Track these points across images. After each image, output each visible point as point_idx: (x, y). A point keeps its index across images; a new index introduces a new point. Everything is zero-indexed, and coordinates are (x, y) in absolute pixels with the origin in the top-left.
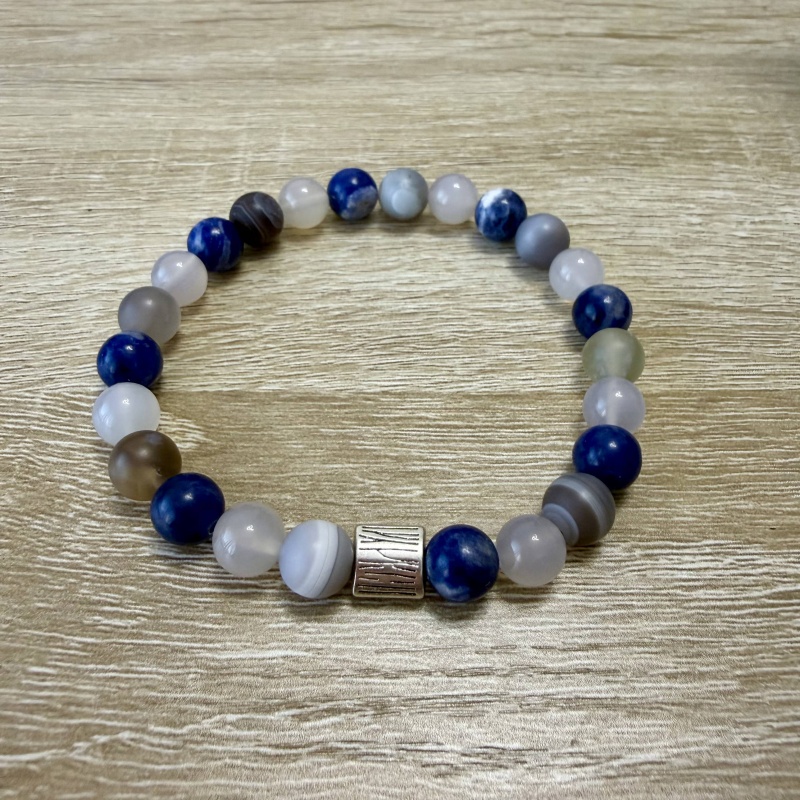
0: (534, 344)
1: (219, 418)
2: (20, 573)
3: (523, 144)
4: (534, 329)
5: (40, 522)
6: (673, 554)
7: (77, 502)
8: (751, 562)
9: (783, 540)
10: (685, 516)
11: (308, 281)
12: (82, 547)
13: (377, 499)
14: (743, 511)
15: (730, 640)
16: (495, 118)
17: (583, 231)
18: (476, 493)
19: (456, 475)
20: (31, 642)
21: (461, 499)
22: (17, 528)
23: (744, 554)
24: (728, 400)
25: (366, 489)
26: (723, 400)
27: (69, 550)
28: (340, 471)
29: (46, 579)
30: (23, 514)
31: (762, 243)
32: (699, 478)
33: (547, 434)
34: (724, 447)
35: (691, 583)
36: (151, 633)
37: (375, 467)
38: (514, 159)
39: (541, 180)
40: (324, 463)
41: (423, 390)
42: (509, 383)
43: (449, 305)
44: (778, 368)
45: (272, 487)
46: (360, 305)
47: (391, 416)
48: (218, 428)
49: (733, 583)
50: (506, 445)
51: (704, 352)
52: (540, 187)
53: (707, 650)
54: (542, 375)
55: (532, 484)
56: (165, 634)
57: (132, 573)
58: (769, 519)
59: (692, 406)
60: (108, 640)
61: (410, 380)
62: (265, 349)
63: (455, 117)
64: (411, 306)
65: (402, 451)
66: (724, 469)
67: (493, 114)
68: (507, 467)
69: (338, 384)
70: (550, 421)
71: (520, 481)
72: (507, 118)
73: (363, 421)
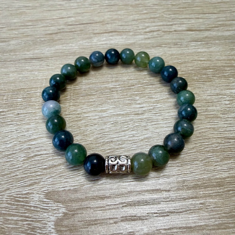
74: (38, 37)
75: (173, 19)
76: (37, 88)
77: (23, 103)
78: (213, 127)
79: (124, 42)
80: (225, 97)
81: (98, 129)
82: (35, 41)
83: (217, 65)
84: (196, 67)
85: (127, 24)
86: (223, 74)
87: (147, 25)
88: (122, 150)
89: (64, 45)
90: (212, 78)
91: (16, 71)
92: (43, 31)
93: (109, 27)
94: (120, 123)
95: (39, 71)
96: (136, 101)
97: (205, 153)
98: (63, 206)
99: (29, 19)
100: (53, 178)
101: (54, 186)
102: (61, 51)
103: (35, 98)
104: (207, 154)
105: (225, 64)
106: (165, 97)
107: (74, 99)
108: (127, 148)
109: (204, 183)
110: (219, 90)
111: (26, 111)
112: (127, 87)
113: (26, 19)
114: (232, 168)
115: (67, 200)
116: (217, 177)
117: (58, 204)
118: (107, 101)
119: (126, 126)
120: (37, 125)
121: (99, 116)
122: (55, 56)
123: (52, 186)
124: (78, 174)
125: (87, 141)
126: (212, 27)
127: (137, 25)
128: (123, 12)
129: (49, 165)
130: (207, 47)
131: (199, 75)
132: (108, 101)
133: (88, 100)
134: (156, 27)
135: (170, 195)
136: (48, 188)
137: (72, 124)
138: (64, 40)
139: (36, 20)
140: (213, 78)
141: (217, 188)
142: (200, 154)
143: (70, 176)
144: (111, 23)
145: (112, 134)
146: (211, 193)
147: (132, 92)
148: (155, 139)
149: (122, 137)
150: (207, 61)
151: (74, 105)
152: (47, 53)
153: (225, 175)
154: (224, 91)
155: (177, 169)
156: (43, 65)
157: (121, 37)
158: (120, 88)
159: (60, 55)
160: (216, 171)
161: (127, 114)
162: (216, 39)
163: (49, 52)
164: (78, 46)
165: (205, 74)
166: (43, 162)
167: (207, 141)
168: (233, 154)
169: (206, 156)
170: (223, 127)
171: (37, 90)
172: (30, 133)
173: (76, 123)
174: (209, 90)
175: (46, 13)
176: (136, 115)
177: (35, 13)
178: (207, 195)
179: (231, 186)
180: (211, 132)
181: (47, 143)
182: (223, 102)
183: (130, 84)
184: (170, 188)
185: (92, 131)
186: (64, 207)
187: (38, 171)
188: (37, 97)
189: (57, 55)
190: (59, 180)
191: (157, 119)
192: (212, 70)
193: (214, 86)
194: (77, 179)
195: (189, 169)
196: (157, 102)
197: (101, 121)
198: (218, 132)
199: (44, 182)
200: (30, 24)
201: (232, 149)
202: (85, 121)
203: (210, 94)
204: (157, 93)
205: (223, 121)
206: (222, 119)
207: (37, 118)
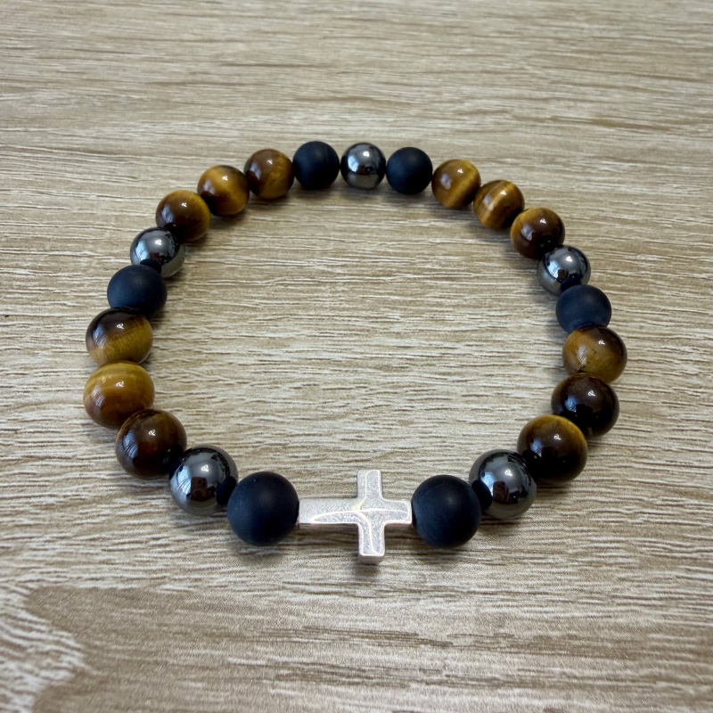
74: (125, 88)
75: (554, 82)
76: (86, 241)
77: (29, 284)
78: (631, 444)
79: (384, 135)
80: (687, 349)
81: (248, 400)
82: (112, 99)
83: (674, 242)
84: (605, 242)
85: (405, 81)
86: (691, 275)
87: (467, 90)
88: (314, 479)
89: (196, 123)
90: (653, 281)
91: (31, 183)
92: (144, 71)
93: (348, 84)
94: (324, 389)
95: (102, 191)
96: (391, 325)
97: (588, 531)
98: (78, 646)
99: (108, 32)
100: (64, 542)
101: (65, 570)
102: (182, 138)
103: (71, 274)
104: (596, 536)
105: (703, 241)
106: (485, 325)
107: (194, 292)
108: (330, 476)
109: (571, 637)
110: (671, 324)
111: (32, 309)
112: (368, 275)
113: (99, 31)
114: (677, 596)
115: (93, 626)
116: (620, 620)
117: (62, 636)
118: (295, 311)
119: (341, 403)
120: (57, 359)
121: (260, 358)
122: (161, 153)
123: (59, 570)
124: (152, 543)
125: (204, 434)
126: (676, 123)
127: (436, 86)
128: (401, 43)
129: (65, 496)
130: (650, 180)
131: (611, 268)
132: (300, 312)
133: (236, 301)
134: (495, 102)
135: (448, 662)
136: (42, 573)
137: (168, 371)
138: (200, 107)
139: (130, 39)
140: (654, 283)
141: (615, 662)
142: (574, 531)
143: (122, 543)
144: (357, 72)
145: (289, 423)
146: (589, 678)
147: (381, 294)
148: (429, 458)
149: (321, 435)
150: (642, 225)
151: (189, 311)
152: (141, 138)
153: (650, 619)
154: (684, 329)
155: (485, 573)
156: (120, 174)
157: (378, 119)
158: (345, 275)
159: (178, 151)
160: (618, 601)
161: (352, 365)
162: (684, 160)
163: (147, 138)
164: (238, 130)
165: (631, 268)
166: (47, 483)
167: (603, 490)
168: (686, 547)
169: (592, 541)
170: (667, 448)
171: (84, 249)
172: (27, 381)
173: (182, 369)
174: (635, 319)
175: (165, 21)
176: (380, 369)
177: (130, 18)
178: (575, 681)
179: (665, 662)
180: (622, 461)
181: (75, 421)
182: (676, 367)
183: (381, 269)
184: (448, 636)
185: (229, 402)
186: (78, 650)
187: (22, 512)
188: (77, 271)
189: (169, 150)
190: (86, 551)
191: (448, 393)
192: (655, 258)
193: (654, 309)
194: (145, 556)
195: (526, 578)
196: (458, 336)
197: (263, 375)
198: (644, 463)
199: (35, 553)
200: (108, 47)
201: (686, 531)
202: (212, 368)
203: (639, 333)
204: (464, 306)
205: (667, 430)
206: (665, 423)
207: (61, 338)
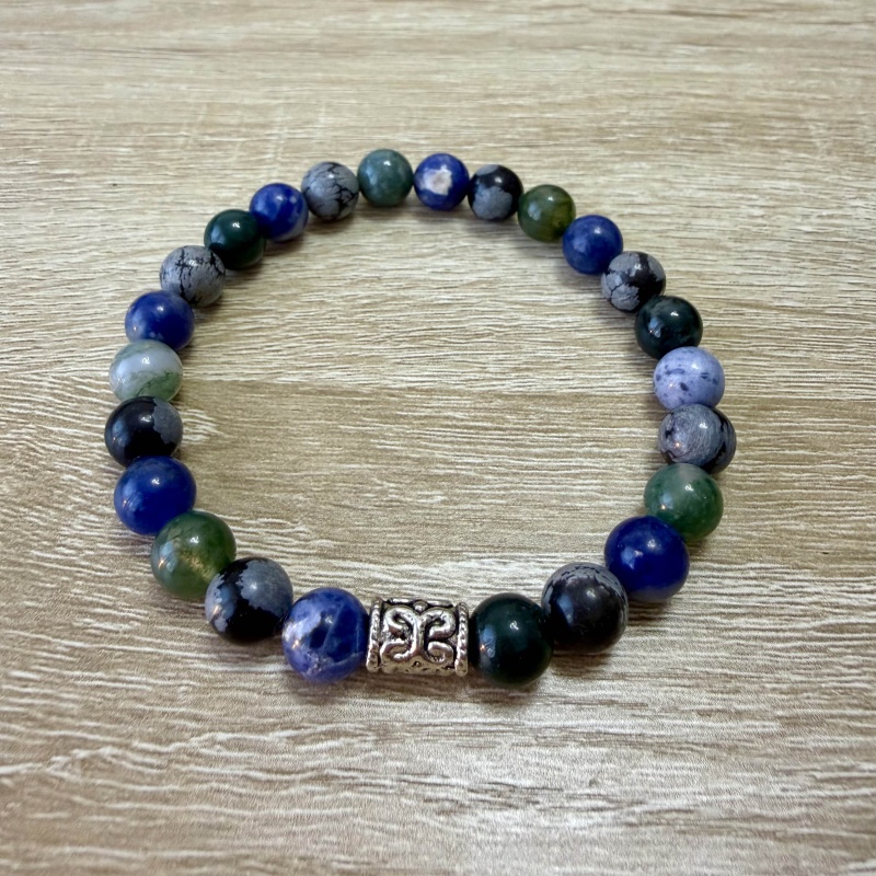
0: (575, 342)
1: (234, 409)
2: (11, 568)
3: (575, 126)
4: (575, 325)
5: (37, 514)
6: (713, 577)
7: (77, 494)
8: (800, 589)
9: (837, 566)
10: (729, 535)
11: (337, 266)
12: (78, 543)
13: (394, 504)
14: (794, 533)
15: (771, 675)
16: (548, 97)
17: (634, 221)
18: (501, 502)
19: (481, 480)
20: (16, 644)
21: (485, 507)
22: (12, 520)
23: (792, 580)
24: (783, 409)
25: (384, 492)
26: (777, 409)
27: (64, 546)
28: (358, 471)
29: (38, 575)
30: (19, 505)
31: (828, 239)
32: (747, 493)
33: (583, 440)
34: (776, 461)
35: (732, 610)
36: (144, 639)
37: (395, 469)
38: (566, 141)
39: (592, 165)
40: (340, 462)
41: (452, 388)
42: (545, 383)
43: (486, 296)
44: (840, 376)
45: (285, 486)
46: (390, 294)
47: (416, 414)
48: (231, 420)
49: (779, 612)
50: (538, 450)
51: (760, 355)
52: (591, 172)
53: (746, 685)
54: (582, 376)
55: (563, 493)
56: (159, 641)
57: (129, 573)
58: (821, 542)
59: (743, 414)
60: (97, 645)
61: (438, 376)
62: (287, 337)
63: (504, 96)
64: (444, 297)
65: (425, 453)
66: (775, 484)
67: (546, 94)
68: (537, 474)
69: (362, 378)
70: (587, 426)
71: (551, 489)
72: (560, 98)
73: (385, 419)
